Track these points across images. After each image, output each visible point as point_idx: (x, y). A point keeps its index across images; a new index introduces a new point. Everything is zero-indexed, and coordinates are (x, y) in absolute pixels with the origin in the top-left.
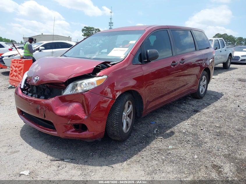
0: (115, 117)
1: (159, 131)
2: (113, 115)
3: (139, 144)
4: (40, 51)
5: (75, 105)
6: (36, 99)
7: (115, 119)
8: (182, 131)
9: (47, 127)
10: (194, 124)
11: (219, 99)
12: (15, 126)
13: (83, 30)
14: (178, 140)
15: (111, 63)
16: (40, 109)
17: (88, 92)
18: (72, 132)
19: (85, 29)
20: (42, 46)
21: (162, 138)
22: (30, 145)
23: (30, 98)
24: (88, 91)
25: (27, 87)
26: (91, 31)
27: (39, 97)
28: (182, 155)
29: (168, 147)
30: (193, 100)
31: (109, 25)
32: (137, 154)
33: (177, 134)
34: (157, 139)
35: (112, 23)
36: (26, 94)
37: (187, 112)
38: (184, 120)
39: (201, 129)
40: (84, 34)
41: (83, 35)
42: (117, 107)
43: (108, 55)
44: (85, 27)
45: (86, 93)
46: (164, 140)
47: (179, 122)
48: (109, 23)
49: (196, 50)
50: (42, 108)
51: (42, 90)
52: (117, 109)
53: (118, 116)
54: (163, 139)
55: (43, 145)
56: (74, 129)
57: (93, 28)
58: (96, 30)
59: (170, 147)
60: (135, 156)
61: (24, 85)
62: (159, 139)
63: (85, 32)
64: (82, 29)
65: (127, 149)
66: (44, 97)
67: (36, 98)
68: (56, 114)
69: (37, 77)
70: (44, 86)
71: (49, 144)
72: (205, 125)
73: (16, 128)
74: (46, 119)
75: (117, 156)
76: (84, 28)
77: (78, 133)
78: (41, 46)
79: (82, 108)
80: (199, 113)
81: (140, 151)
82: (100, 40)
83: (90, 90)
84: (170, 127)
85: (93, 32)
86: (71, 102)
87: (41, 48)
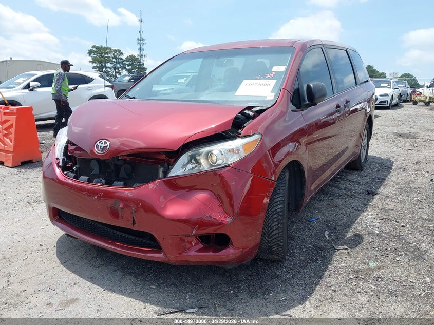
0: (276, 216)
1: (332, 234)
2: (270, 213)
3: (311, 263)
4: (32, 90)
5: (201, 196)
6: (106, 188)
7: (275, 220)
8: (373, 231)
9: (134, 245)
10: (384, 217)
11: (391, 169)
12: (41, 245)
13: (90, 52)
14: (377, 249)
15: (254, 109)
16: (122, 208)
17: (228, 168)
18: (198, 251)
19: (94, 49)
20: (35, 80)
21: (346, 247)
22: (94, 284)
23: (90, 186)
24: (228, 166)
25: (70, 164)
26: (106, 54)
27: (109, 183)
28: (403, 279)
29: (368, 264)
30: (351, 174)
31: (138, 43)
32: (318, 284)
33: (367, 238)
34: (338, 250)
35: (143, 40)
36: (73, 177)
37: (356, 195)
38: (363, 211)
39: (403, 226)
40: (93, 59)
41: (90, 61)
42: (277, 196)
43: (236, 94)
44: (94, 47)
45: (224, 170)
46: (352, 251)
47: (358, 216)
48: (138, 39)
49: (356, 85)
50: (126, 206)
51: (112, 167)
52: (277, 200)
53: (280, 214)
54: (350, 249)
55: (121, 280)
56: (201, 246)
57: (110, 49)
58: (115, 51)
59: (372, 264)
60: (318, 288)
61: (63, 160)
62: (343, 251)
63: (95, 56)
64: (89, 50)
65: (294, 276)
66: (122, 183)
67: (103, 185)
68: (164, 217)
69: (103, 141)
70: (118, 160)
71: (133, 278)
72: (404, 219)
73: (43, 248)
74: (136, 228)
75: (285, 291)
76: (92, 49)
77: (211, 253)
78: (32, 81)
79: (217, 202)
80: (378, 196)
81: (321, 278)
82: (122, 70)
83: (231, 164)
84: (349, 227)
85: (109, 55)
86: (192, 189)
87: (32, 84)
